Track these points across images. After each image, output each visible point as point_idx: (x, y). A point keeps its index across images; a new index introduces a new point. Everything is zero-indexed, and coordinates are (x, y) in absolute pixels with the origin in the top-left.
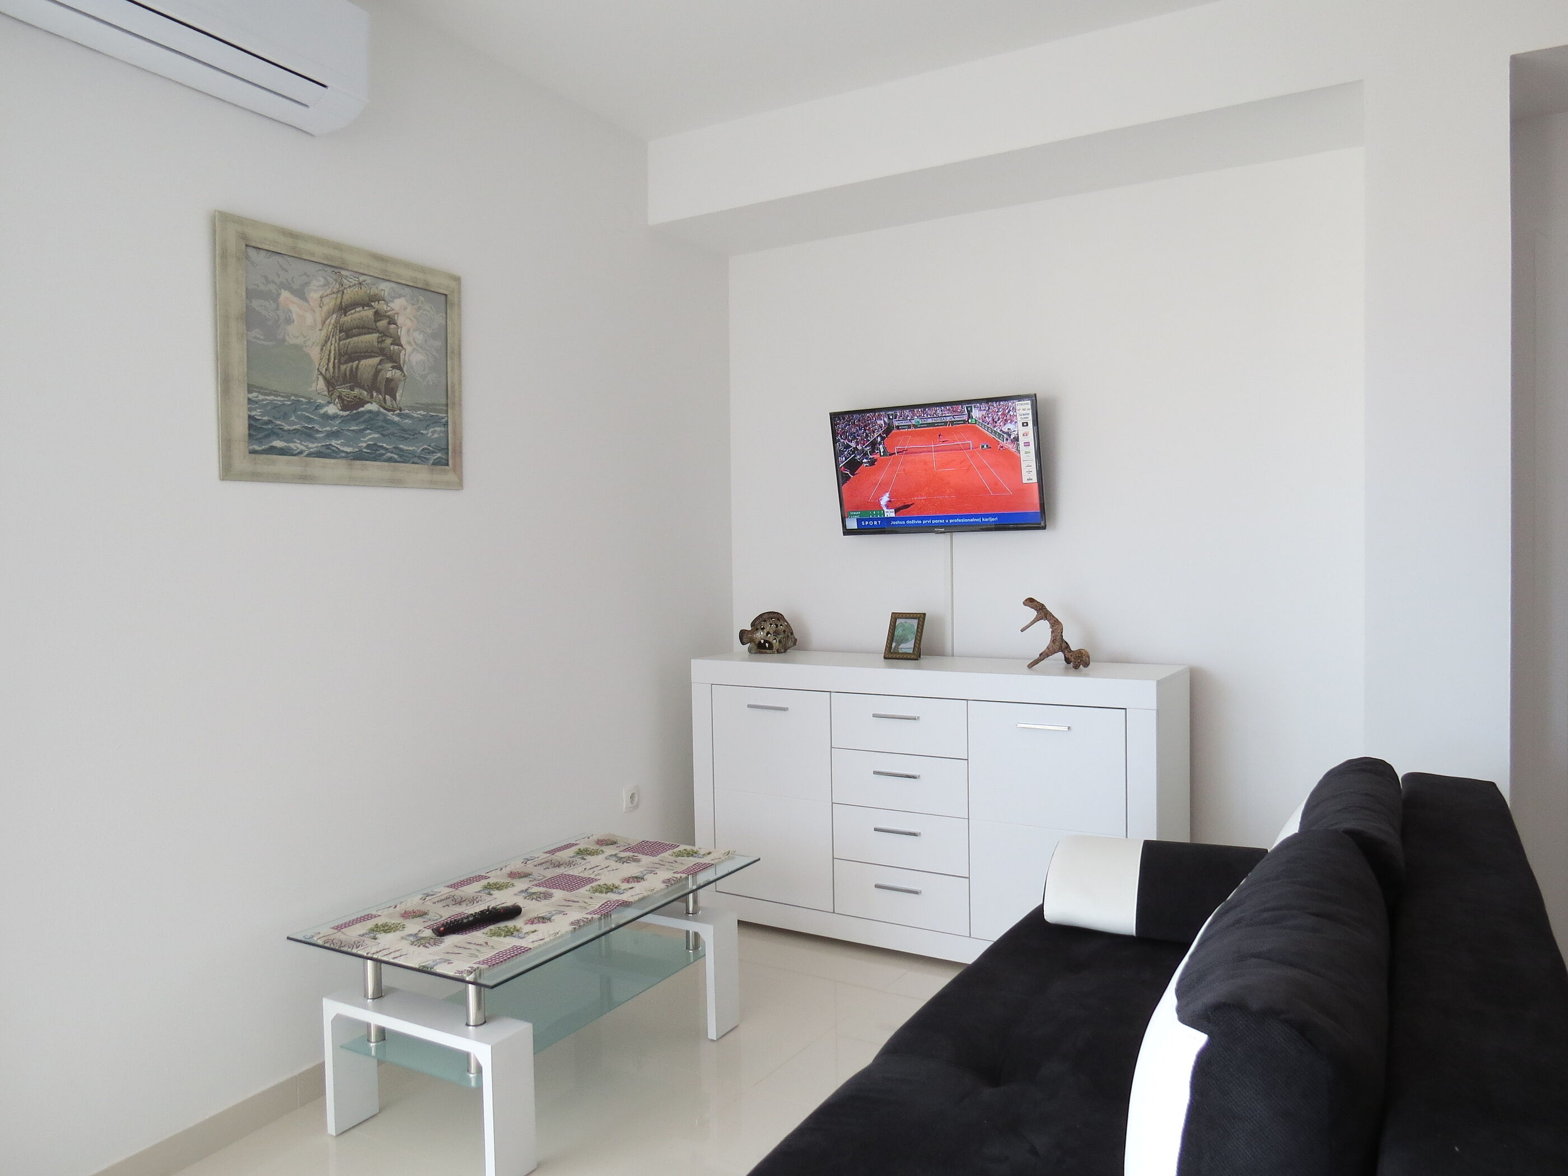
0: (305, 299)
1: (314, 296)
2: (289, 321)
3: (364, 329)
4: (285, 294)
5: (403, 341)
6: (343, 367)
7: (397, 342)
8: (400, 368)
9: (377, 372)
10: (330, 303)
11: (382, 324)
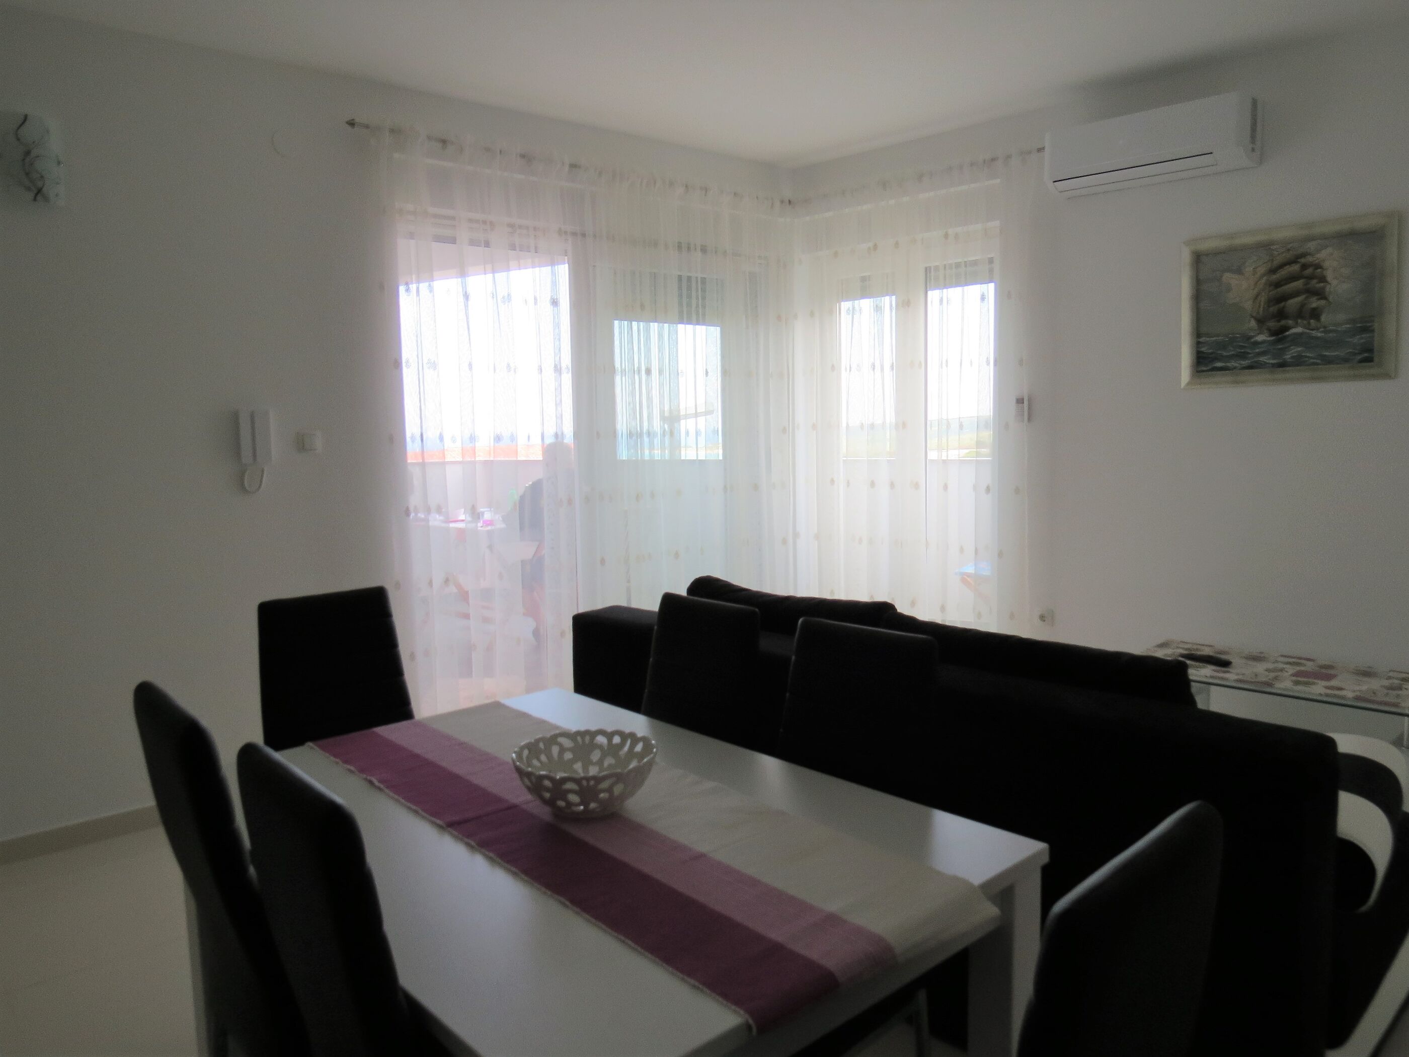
0: (1242, 274)
1: (1248, 269)
2: (1229, 290)
3: (1293, 278)
4: (1227, 277)
5: (1329, 279)
6: (1271, 309)
7: (1323, 279)
8: (1325, 298)
9: (1303, 305)
10: (1262, 270)
11: (1309, 271)
